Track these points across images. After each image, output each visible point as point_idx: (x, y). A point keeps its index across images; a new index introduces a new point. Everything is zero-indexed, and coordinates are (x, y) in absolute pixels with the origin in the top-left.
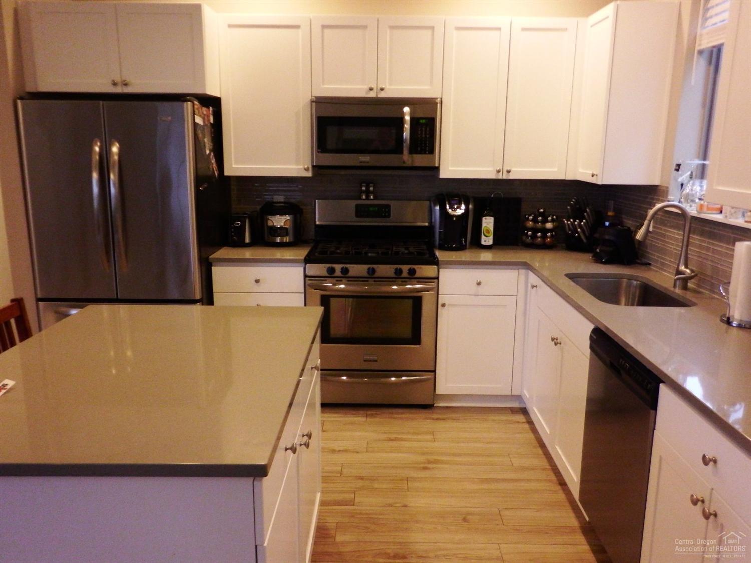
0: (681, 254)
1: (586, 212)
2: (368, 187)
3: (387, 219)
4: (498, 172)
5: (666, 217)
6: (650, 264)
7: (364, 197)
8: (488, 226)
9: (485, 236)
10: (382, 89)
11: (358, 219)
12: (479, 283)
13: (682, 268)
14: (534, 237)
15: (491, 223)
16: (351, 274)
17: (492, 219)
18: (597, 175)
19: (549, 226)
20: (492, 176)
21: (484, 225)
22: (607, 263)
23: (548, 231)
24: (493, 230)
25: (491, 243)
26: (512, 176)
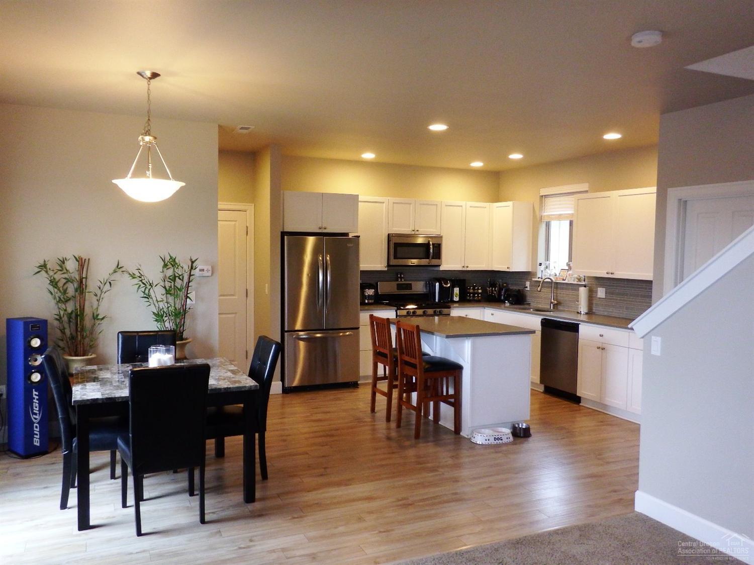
0: (552, 297)
1: (497, 284)
2: (401, 275)
3: (411, 290)
4: (464, 267)
5: (536, 283)
6: (530, 302)
7: (400, 280)
9: (456, 297)
10: (418, 230)
11: (399, 291)
12: (466, 315)
13: (552, 301)
14: (474, 296)
15: (458, 290)
16: (417, 314)
17: (458, 288)
18: (509, 268)
19: (480, 291)
20: (461, 269)
21: (455, 291)
23: (480, 293)
24: (458, 293)
25: (458, 300)
26: (468, 269)
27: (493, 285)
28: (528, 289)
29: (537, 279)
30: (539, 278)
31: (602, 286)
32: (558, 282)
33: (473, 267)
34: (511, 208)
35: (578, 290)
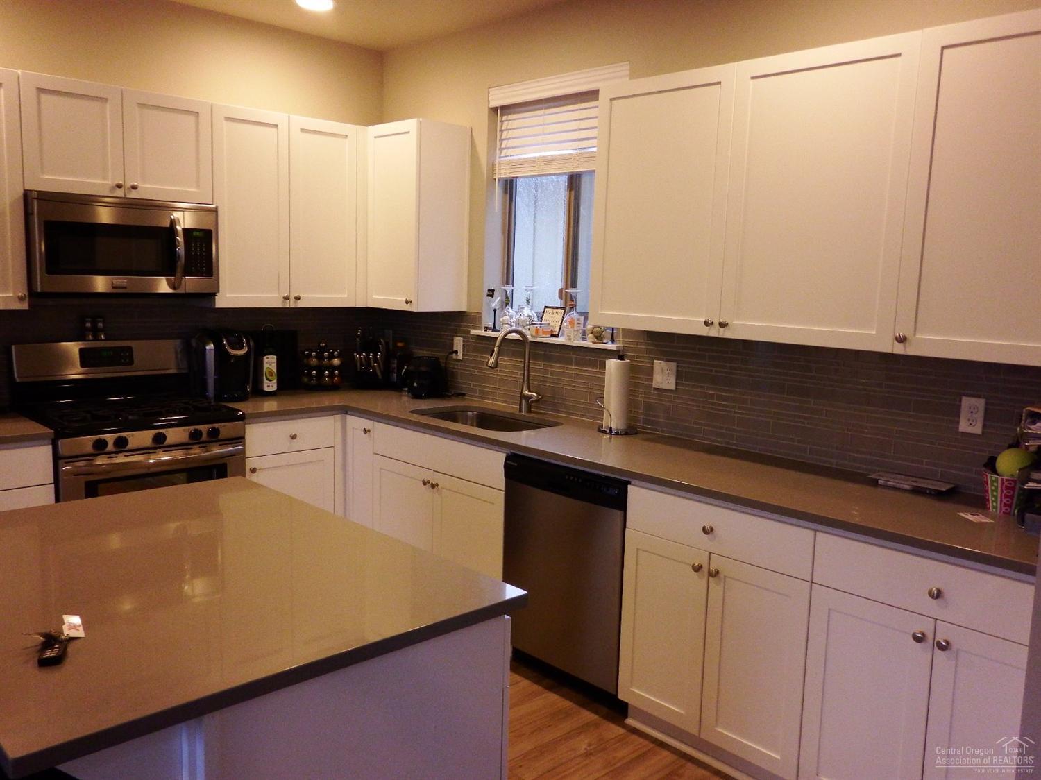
0: (524, 381)
1: (380, 343)
2: (94, 323)
3: (130, 367)
4: (287, 298)
5: (482, 344)
6: (464, 395)
7: (90, 337)
8: (270, 367)
9: (268, 380)
10: (134, 188)
11: (84, 370)
12: (294, 437)
13: (526, 392)
14: (320, 375)
15: (274, 363)
17: (275, 357)
18: (411, 302)
19: (336, 362)
20: (278, 304)
21: (266, 366)
22: (428, 396)
23: (335, 368)
24: (275, 370)
25: (275, 388)
26: (301, 304)
27: (371, 346)
28: (460, 356)
29: (482, 333)
30: (486, 329)
31: (667, 357)
32: (539, 340)
33: (315, 297)
34: (412, 139)
35: (603, 366)
